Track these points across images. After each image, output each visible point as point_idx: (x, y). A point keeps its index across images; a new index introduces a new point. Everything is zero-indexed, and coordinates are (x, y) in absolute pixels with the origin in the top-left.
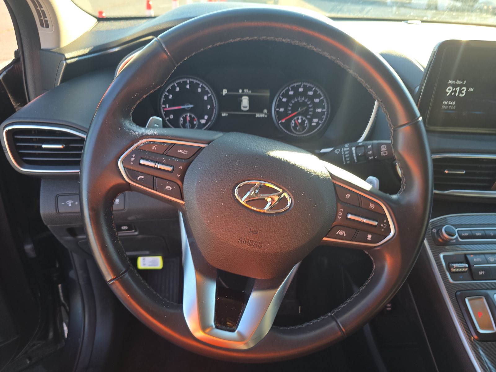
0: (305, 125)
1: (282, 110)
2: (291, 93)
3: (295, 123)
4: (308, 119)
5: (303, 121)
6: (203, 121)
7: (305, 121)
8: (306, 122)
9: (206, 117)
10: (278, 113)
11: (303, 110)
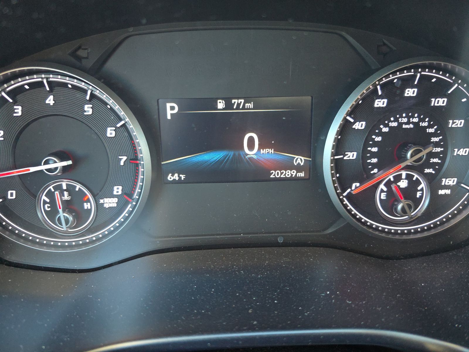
0: (419, 194)
1: (351, 156)
2: (380, 103)
3: (390, 192)
4: (427, 177)
5: (413, 184)
6: (110, 203)
7: (418, 182)
8: (423, 185)
9: (118, 190)
10: (337, 165)
11: (420, 159)
